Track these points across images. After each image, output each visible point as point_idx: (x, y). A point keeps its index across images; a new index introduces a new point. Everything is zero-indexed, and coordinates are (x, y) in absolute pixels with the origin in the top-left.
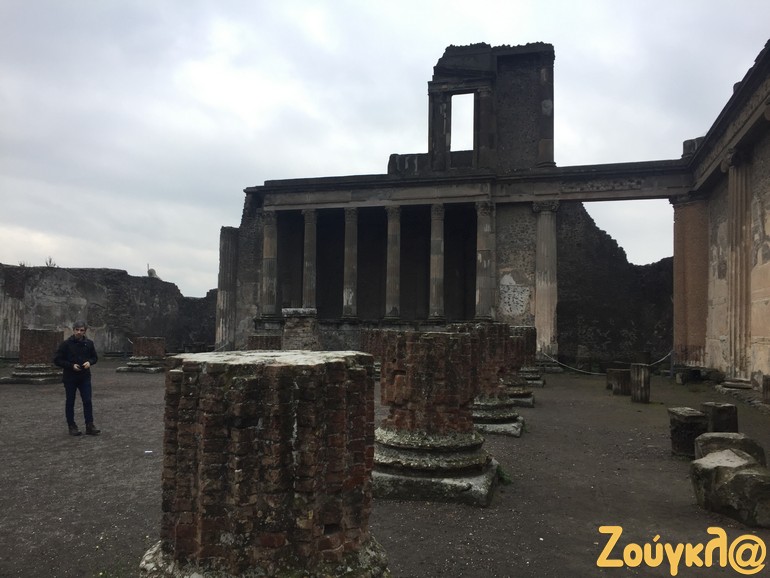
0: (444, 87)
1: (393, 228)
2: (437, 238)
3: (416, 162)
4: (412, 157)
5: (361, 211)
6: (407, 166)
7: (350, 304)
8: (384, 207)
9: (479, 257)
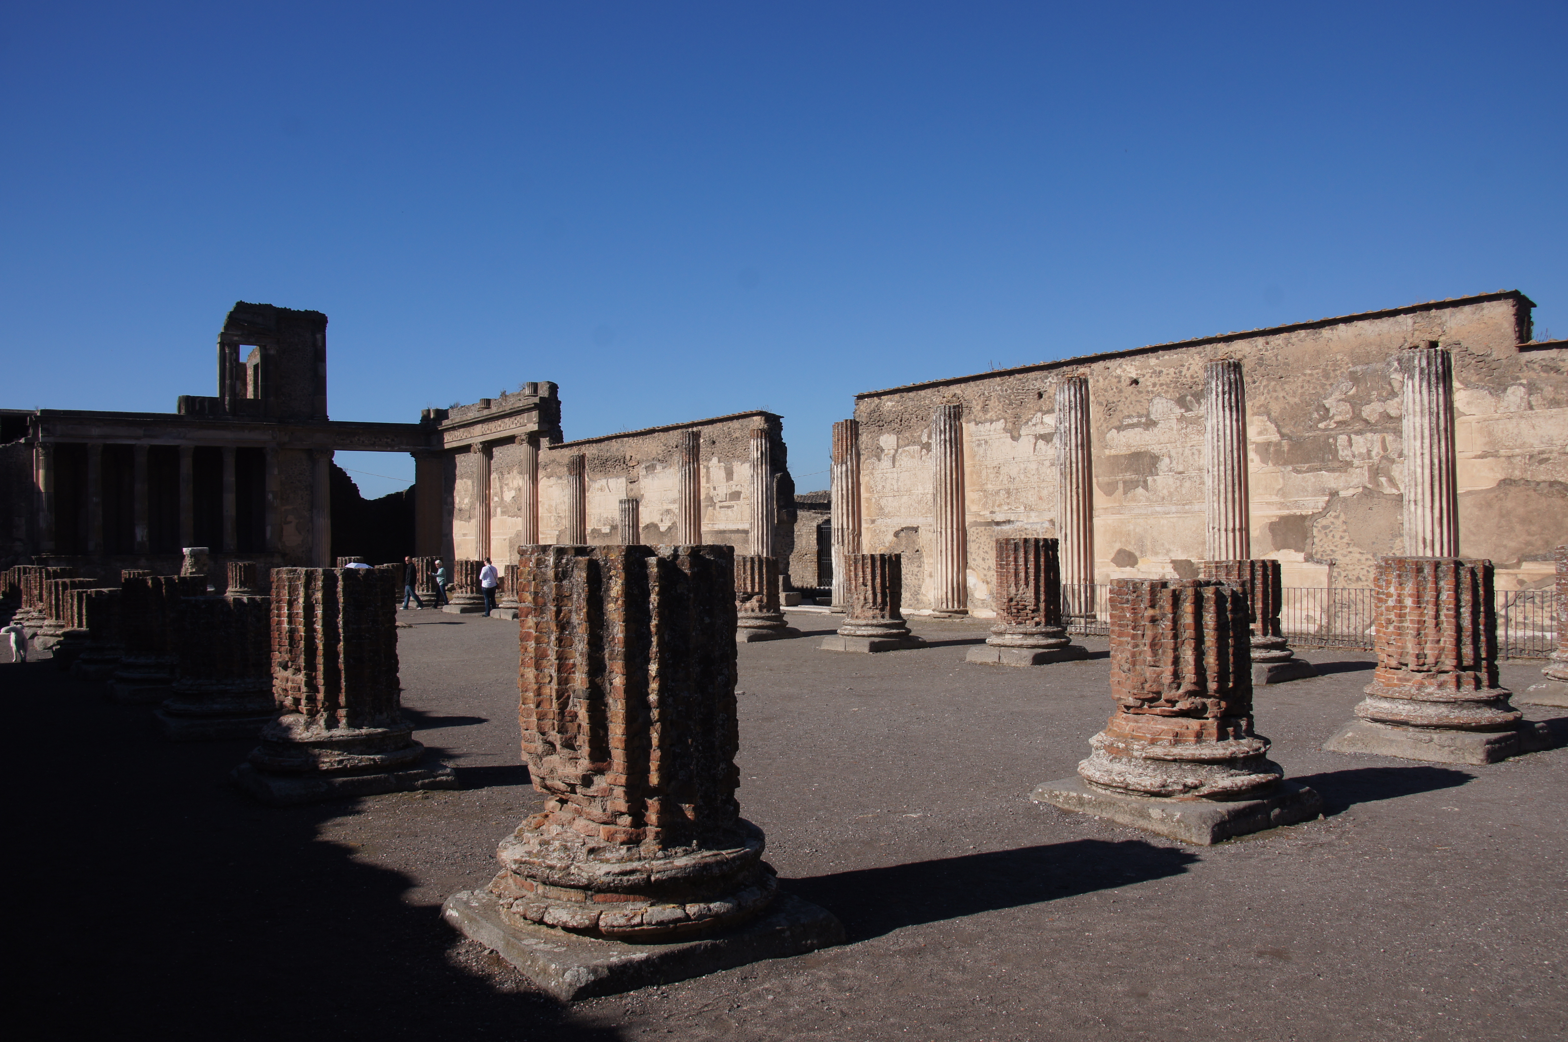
0: (236, 338)
1: (186, 466)
2: (230, 478)
3: (206, 404)
4: (203, 399)
5: (153, 449)
6: (197, 407)
7: (145, 539)
8: (178, 446)
9: (270, 496)
